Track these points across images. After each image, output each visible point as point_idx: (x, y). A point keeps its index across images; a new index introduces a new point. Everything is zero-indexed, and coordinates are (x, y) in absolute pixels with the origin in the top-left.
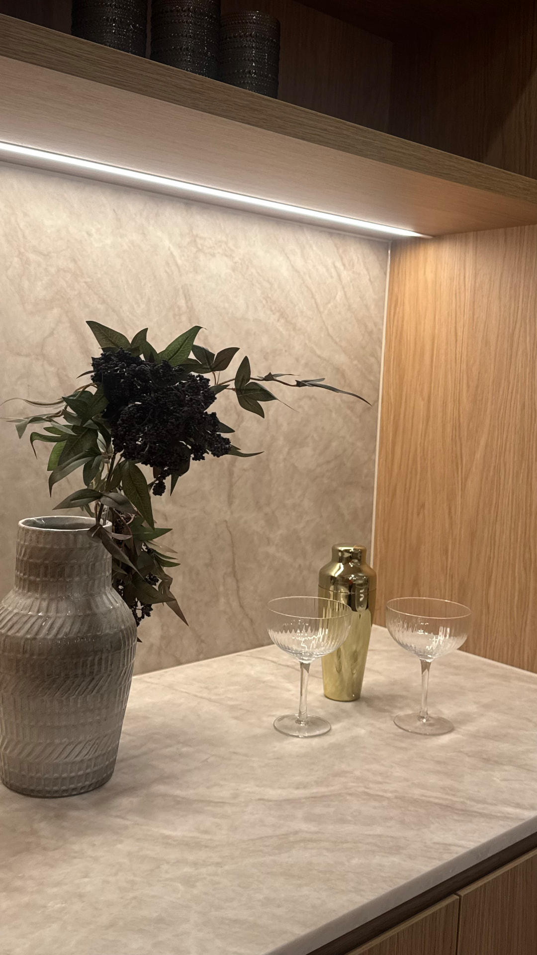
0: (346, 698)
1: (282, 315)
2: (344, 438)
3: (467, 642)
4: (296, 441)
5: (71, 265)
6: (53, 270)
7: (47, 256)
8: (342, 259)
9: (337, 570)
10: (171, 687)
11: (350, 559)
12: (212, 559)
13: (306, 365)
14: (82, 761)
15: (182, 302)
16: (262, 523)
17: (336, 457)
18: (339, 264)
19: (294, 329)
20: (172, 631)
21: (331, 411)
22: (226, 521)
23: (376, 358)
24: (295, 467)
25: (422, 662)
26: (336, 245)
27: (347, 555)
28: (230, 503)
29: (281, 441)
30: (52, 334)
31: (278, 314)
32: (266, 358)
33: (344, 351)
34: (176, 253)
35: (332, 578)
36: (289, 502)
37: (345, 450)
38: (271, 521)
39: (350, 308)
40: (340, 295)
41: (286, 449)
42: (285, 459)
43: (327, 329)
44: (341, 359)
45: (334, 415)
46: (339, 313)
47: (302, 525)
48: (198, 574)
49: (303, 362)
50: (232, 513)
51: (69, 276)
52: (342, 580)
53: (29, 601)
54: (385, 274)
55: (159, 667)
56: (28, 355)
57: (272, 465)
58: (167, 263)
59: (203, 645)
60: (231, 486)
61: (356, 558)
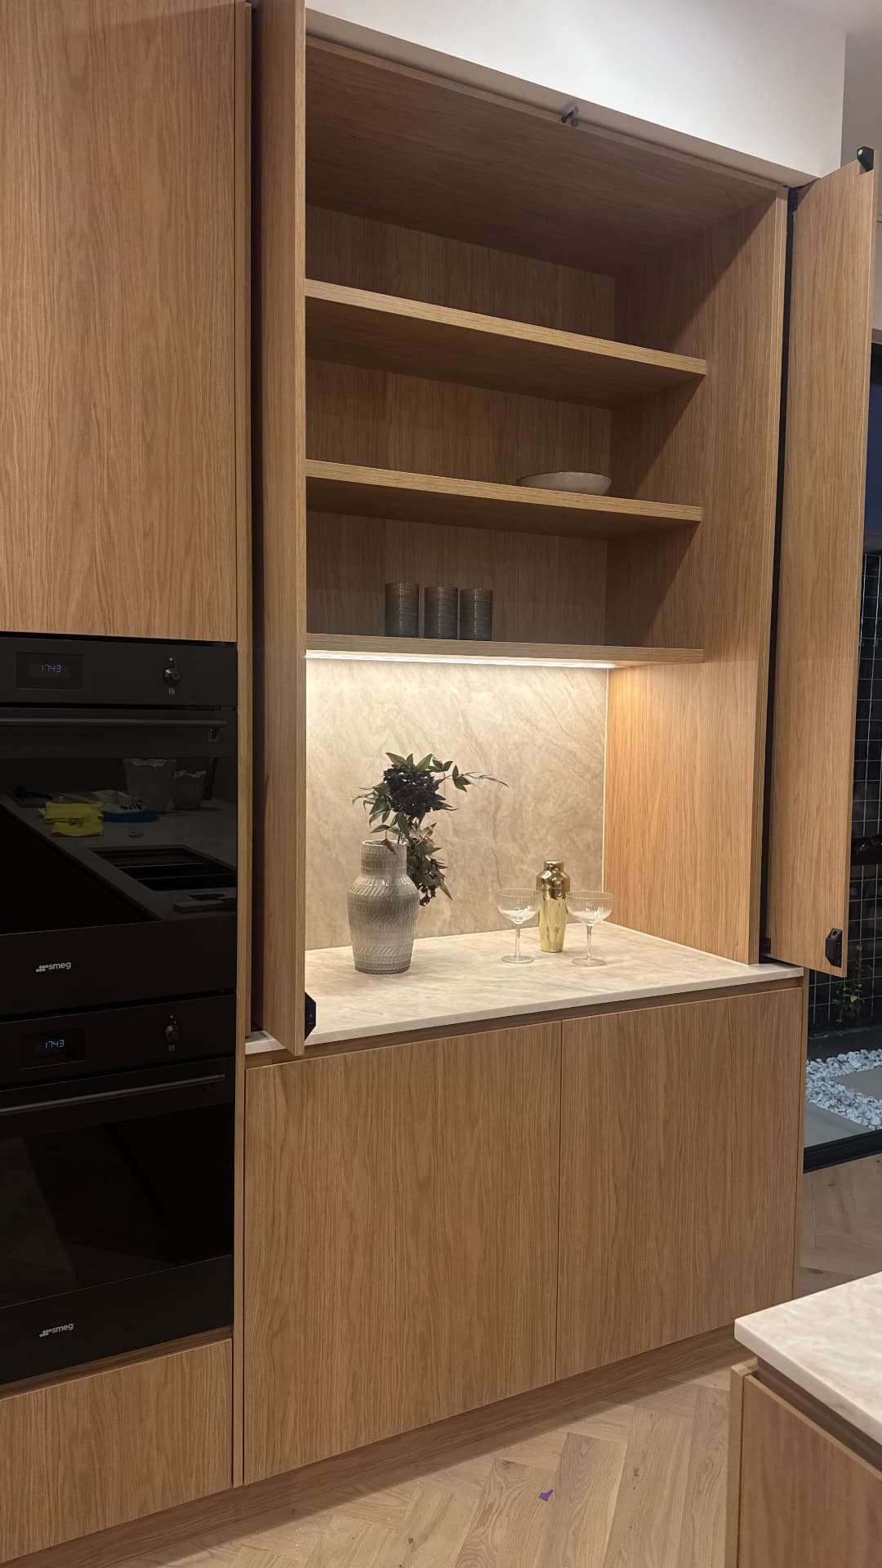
0: (552, 950)
1: (528, 721)
2: (577, 796)
3: (610, 916)
4: (541, 799)
5: (396, 707)
6: (386, 710)
7: (382, 703)
8: (570, 682)
9: (547, 875)
10: (454, 943)
11: (553, 868)
12: (483, 871)
13: (546, 751)
14: (391, 957)
15: (461, 720)
16: (517, 850)
17: (571, 808)
18: (569, 687)
19: (537, 729)
20: (458, 913)
21: (566, 778)
22: (492, 848)
23: (601, 743)
24: (540, 815)
25: (588, 927)
26: (565, 675)
27: (551, 866)
28: (495, 838)
29: (529, 799)
30: (385, 744)
31: (525, 722)
32: (517, 748)
33: (575, 739)
34: (457, 692)
35: (543, 879)
36: (537, 837)
37: (578, 804)
38: (524, 849)
39: (578, 713)
40: (570, 705)
41: (533, 804)
42: (533, 810)
43: (561, 727)
44: (572, 745)
45: (569, 781)
46: (570, 716)
47: (547, 852)
48: (474, 879)
49: (544, 748)
50: (496, 843)
51: (395, 713)
52: (550, 881)
53: (366, 880)
54: (605, 688)
55: (451, 934)
56: (372, 756)
57: (523, 814)
58: (452, 700)
59: (478, 924)
60: (495, 826)
61: (557, 868)
